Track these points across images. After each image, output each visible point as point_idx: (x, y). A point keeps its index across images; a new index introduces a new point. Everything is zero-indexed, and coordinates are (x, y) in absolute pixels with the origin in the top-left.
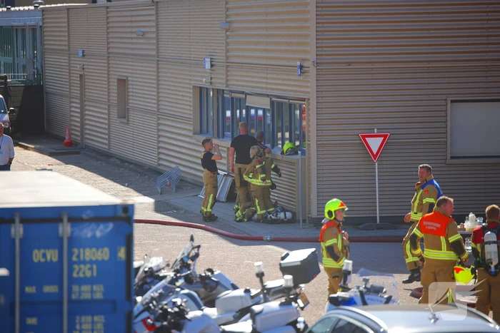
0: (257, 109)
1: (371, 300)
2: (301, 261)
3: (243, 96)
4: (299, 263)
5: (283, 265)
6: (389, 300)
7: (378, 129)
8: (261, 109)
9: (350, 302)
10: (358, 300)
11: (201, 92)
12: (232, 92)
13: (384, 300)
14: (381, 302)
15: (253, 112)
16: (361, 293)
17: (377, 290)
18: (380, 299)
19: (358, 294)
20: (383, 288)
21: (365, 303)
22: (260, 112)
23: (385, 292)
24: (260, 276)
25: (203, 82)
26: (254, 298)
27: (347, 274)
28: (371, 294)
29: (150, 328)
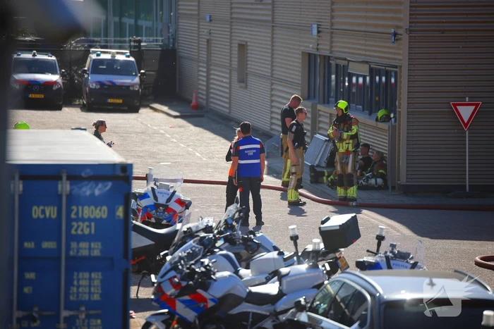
0: (358, 76)
1: (397, 265)
2: (340, 226)
3: (346, 62)
4: (338, 228)
5: (322, 229)
6: (414, 266)
7: (469, 98)
8: (361, 76)
9: (374, 267)
10: (384, 264)
12: (337, 58)
13: (410, 266)
14: (406, 267)
15: (354, 80)
16: (387, 258)
17: (404, 256)
18: (407, 264)
19: (384, 259)
20: (409, 254)
21: (389, 267)
22: (361, 80)
23: (412, 258)
24: (295, 239)
25: (311, 48)
26: (288, 262)
27: (380, 238)
28: (397, 260)
29: (176, 286)
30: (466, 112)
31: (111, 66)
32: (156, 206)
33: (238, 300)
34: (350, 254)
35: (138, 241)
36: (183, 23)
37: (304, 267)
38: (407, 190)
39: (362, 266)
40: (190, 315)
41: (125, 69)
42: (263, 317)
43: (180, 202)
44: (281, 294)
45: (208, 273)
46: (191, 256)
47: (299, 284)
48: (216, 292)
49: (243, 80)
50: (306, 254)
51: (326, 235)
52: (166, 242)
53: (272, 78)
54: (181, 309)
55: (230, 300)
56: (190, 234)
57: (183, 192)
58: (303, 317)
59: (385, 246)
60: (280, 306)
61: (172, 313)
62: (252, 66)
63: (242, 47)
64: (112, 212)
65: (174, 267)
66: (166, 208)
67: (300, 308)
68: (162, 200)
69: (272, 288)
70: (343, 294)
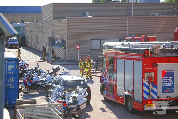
0: (58, 41)
3: (56, 39)
4: (56, 68)
6: (69, 74)
9: (62, 75)
10: (64, 74)
11: (50, 38)
16: (65, 73)
17: (67, 73)
21: (65, 75)
22: (59, 42)
24: (48, 70)
25: (50, 36)
26: (47, 74)
27: (63, 70)
28: (66, 73)
29: (27, 79)
30: (78, 47)
31: (13, 40)
32: (23, 65)
33: (38, 82)
34: (58, 73)
35: (20, 72)
36: (26, 32)
37: (50, 76)
38: (68, 61)
39: (60, 75)
40: (30, 85)
41: (16, 41)
42: (43, 84)
43: (27, 65)
44: (46, 80)
45: (33, 77)
46: (29, 74)
47: (49, 79)
48: (34, 80)
49: (38, 42)
50: (50, 73)
51: (54, 70)
52: (25, 72)
53: (43, 42)
54: (28, 83)
55: (37, 82)
56: (29, 70)
57: (27, 63)
58: (50, 84)
59: (64, 71)
60: (46, 82)
61: (26, 84)
62: (39, 40)
63: (37, 36)
64: (15, 66)
65: (27, 76)
66: (24, 66)
67: (49, 82)
68: (24, 64)
69: (44, 79)
70: (57, 80)
